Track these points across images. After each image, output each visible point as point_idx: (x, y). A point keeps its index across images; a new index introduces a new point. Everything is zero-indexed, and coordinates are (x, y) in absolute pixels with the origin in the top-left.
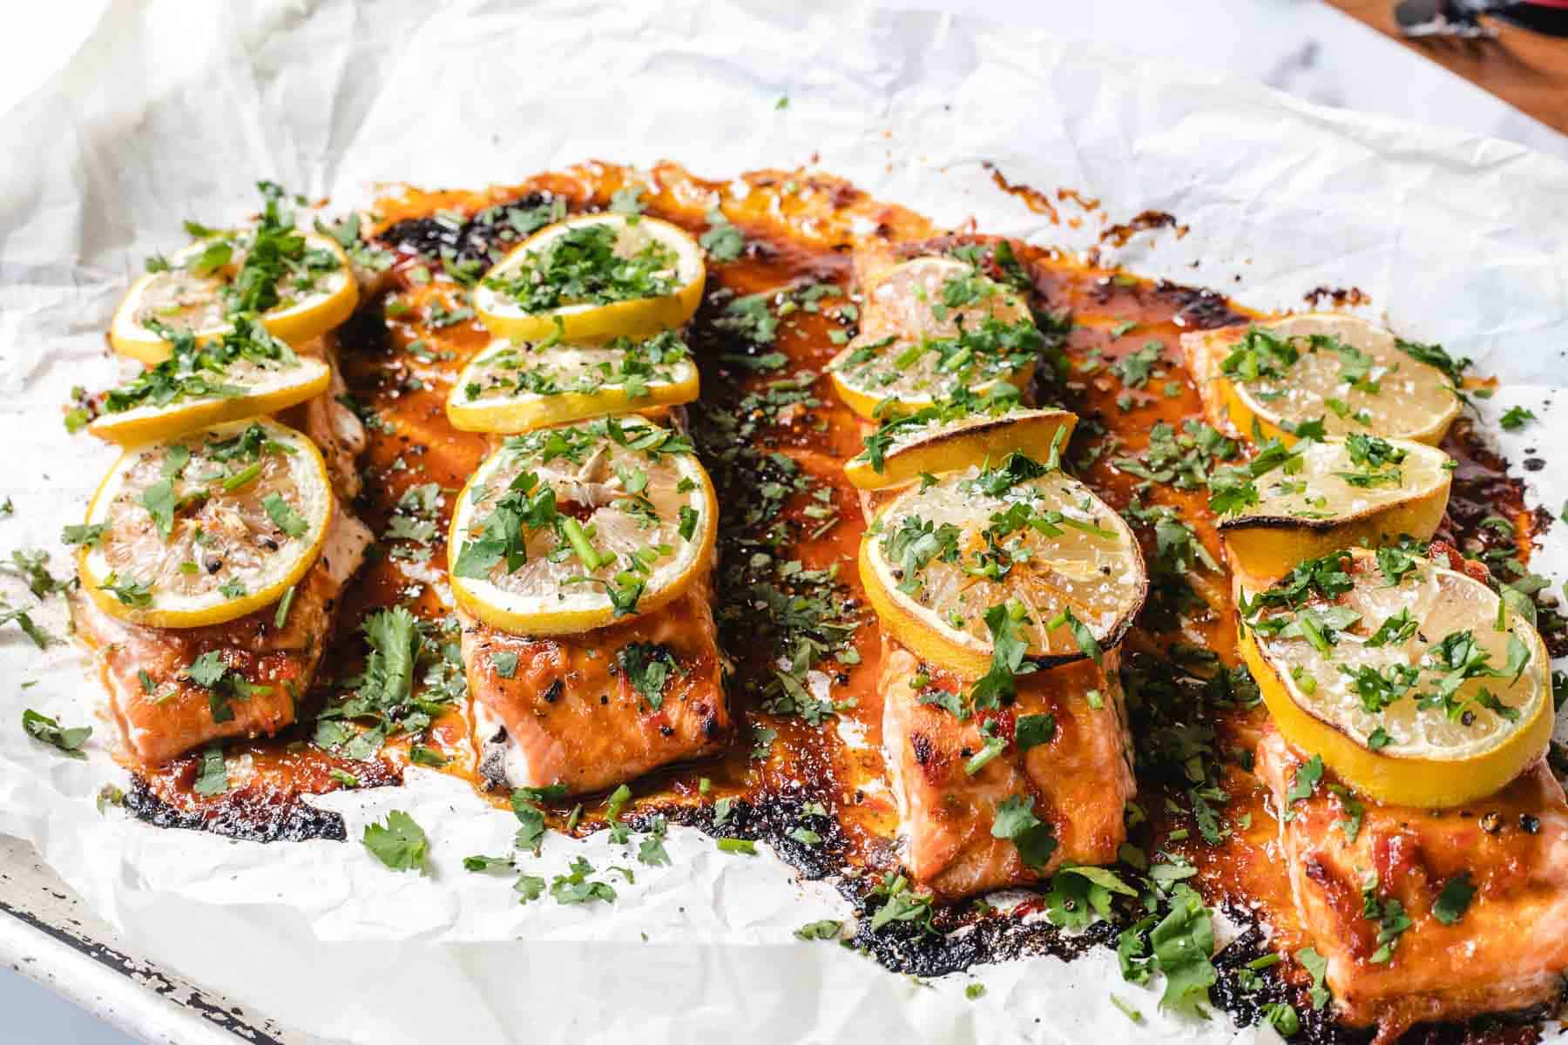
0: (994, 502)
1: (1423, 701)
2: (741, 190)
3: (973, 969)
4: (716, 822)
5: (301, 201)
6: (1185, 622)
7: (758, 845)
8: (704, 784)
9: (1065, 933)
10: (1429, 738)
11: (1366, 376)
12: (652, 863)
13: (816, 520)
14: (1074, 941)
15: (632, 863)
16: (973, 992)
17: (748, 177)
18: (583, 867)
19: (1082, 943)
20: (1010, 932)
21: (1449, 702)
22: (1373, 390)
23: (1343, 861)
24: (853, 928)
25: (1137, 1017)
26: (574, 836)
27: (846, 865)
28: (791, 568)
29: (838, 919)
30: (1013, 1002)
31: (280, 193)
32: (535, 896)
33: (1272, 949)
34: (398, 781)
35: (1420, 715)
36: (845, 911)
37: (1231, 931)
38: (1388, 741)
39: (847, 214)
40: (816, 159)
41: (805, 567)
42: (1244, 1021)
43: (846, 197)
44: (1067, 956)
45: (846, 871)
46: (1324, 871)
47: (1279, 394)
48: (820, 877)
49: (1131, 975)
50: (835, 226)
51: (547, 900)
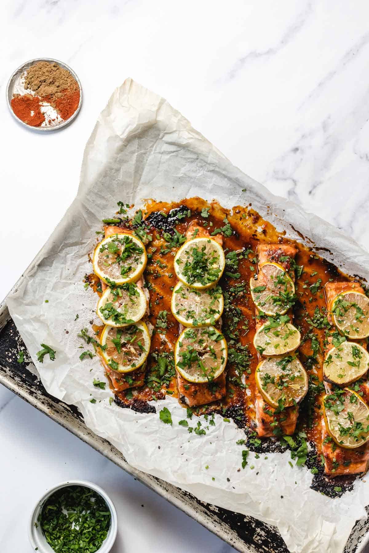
0: (282, 371)
1: (351, 435)
2: (232, 213)
3: (266, 453)
4: (223, 413)
5: (127, 205)
6: (314, 367)
7: (231, 419)
8: (221, 405)
9: (283, 447)
10: (350, 443)
11: (360, 317)
12: (212, 425)
13: (244, 330)
14: (284, 449)
15: (208, 424)
16: (266, 458)
17: (235, 208)
18: (199, 424)
19: (285, 449)
20: (273, 446)
21: (356, 437)
22: (361, 322)
23: (331, 456)
24: (246, 441)
25: (292, 466)
26: (197, 416)
27: (246, 425)
28: (239, 345)
29: (244, 439)
30: (273, 461)
31: (123, 205)
32: (191, 432)
33: (317, 453)
34: (164, 399)
35: (349, 438)
36: (245, 438)
37: (310, 449)
38: (343, 443)
39: (256, 225)
40: (250, 205)
41: (242, 345)
42: (309, 468)
43: (257, 218)
44: (282, 452)
45: (246, 427)
46: (327, 457)
47: (342, 321)
48: (241, 428)
49: (292, 458)
50: (254, 228)
51: (194, 433)
